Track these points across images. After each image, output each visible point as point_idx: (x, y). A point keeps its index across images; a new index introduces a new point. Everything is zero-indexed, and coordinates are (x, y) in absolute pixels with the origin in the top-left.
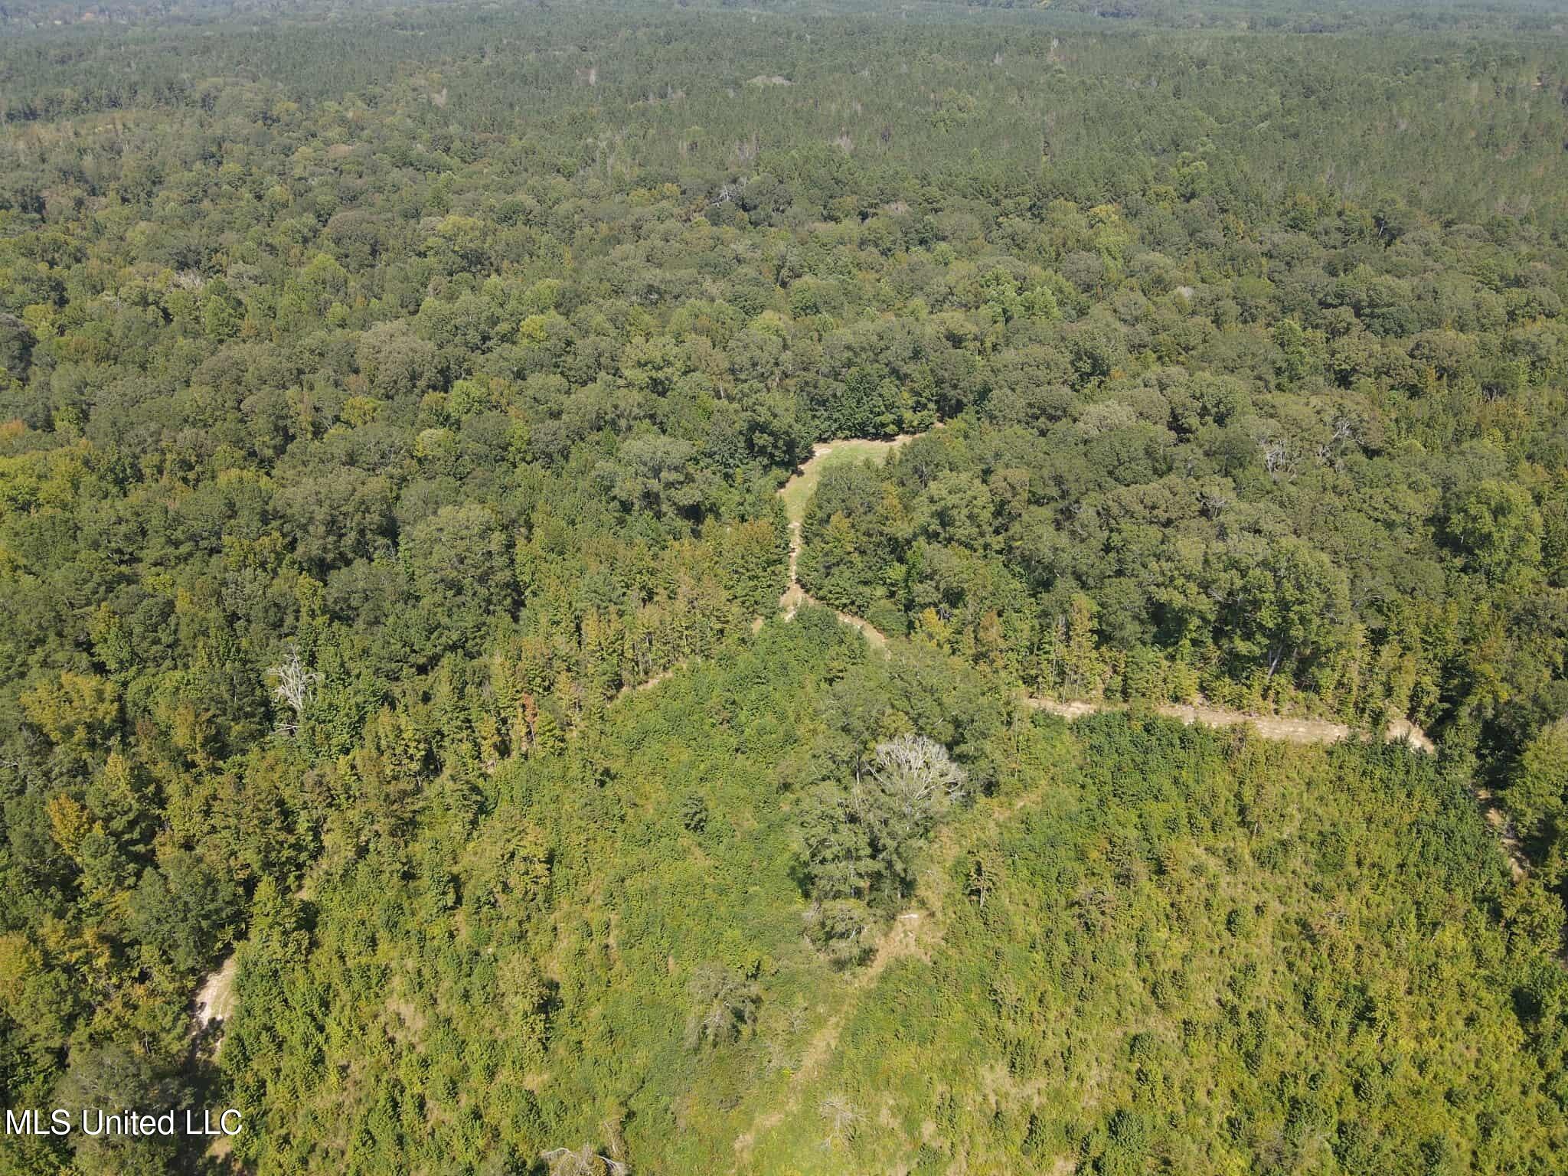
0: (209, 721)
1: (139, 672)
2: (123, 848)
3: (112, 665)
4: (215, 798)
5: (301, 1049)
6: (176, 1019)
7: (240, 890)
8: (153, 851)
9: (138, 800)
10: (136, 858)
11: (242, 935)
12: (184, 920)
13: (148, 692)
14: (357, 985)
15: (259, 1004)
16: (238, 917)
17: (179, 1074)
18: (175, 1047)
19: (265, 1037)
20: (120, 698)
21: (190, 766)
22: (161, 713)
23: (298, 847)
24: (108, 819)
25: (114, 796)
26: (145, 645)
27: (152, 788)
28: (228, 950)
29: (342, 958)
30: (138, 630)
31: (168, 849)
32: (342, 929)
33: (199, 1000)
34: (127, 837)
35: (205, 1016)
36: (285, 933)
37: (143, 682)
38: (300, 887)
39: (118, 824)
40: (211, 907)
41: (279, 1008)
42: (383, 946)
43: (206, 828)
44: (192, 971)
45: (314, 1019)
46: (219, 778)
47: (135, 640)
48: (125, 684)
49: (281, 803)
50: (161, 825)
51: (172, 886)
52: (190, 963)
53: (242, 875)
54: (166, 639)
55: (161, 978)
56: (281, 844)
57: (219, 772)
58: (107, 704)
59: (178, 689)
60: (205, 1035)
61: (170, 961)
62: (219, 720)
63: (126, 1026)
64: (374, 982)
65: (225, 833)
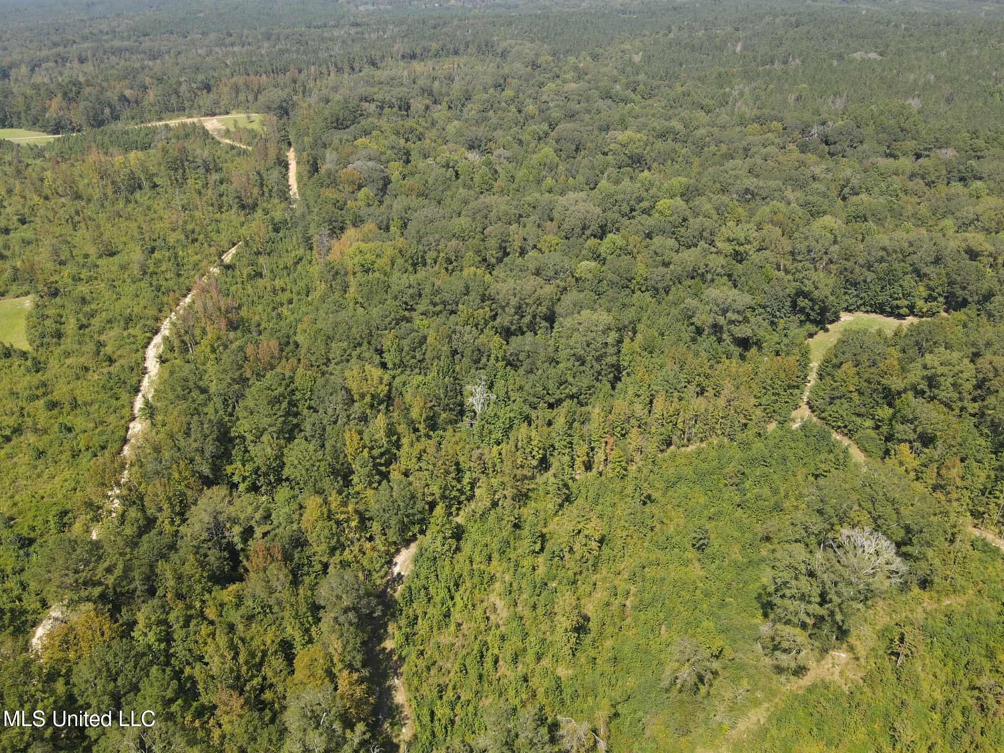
0: (430, 408)
1: (402, 372)
2: (375, 466)
3: (390, 365)
4: (425, 452)
5: (440, 605)
6: (382, 567)
7: (427, 507)
8: (389, 472)
9: (387, 442)
10: (380, 473)
11: (422, 532)
12: (396, 514)
13: (404, 384)
14: (476, 580)
15: (423, 572)
16: (422, 521)
17: (378, 596)
18: (378, 582)
19: (423, 592)
20: (390, 384)
21: (416, 430)
22: (408, 397)
23: (461, 492)
24: (372, 448)
25: (377, 437)
26: (408, 358)
27: (395, 437)
28: (414, 538)
29: (471, 562)
30: (406, 348)
31: (396, 473)
32: (475, 545)
33: (395, 560)
34: (378, 460)
35: (396, 570)
36: (444, 538)
37: (403, 378)
38: (458, 515)
39: (376, 452)
40: (411, 511)
41: (433, 578)
42: (494, 562)
43: (417, 467)
44: (395, 543)
45: (449, 591)
46: (429, 441)
47: (404, 354)
48: (394, 377)
49: (457, 464)
50: (396, 459)
51: (394, 494)
52: (395, 539)
53: (430, 499)
54: (419, 356)
55: (379, 541)
56: (453, 487)
57: (430, 437)
58: (383, 386)
59: (419, 386)
60: (394, 580)
61: (386, 535)
62: (436, 408)
63: (358, 562)
64: (485, 581)
65: (426, 473)
